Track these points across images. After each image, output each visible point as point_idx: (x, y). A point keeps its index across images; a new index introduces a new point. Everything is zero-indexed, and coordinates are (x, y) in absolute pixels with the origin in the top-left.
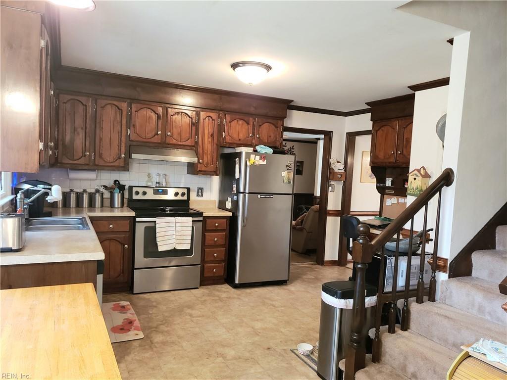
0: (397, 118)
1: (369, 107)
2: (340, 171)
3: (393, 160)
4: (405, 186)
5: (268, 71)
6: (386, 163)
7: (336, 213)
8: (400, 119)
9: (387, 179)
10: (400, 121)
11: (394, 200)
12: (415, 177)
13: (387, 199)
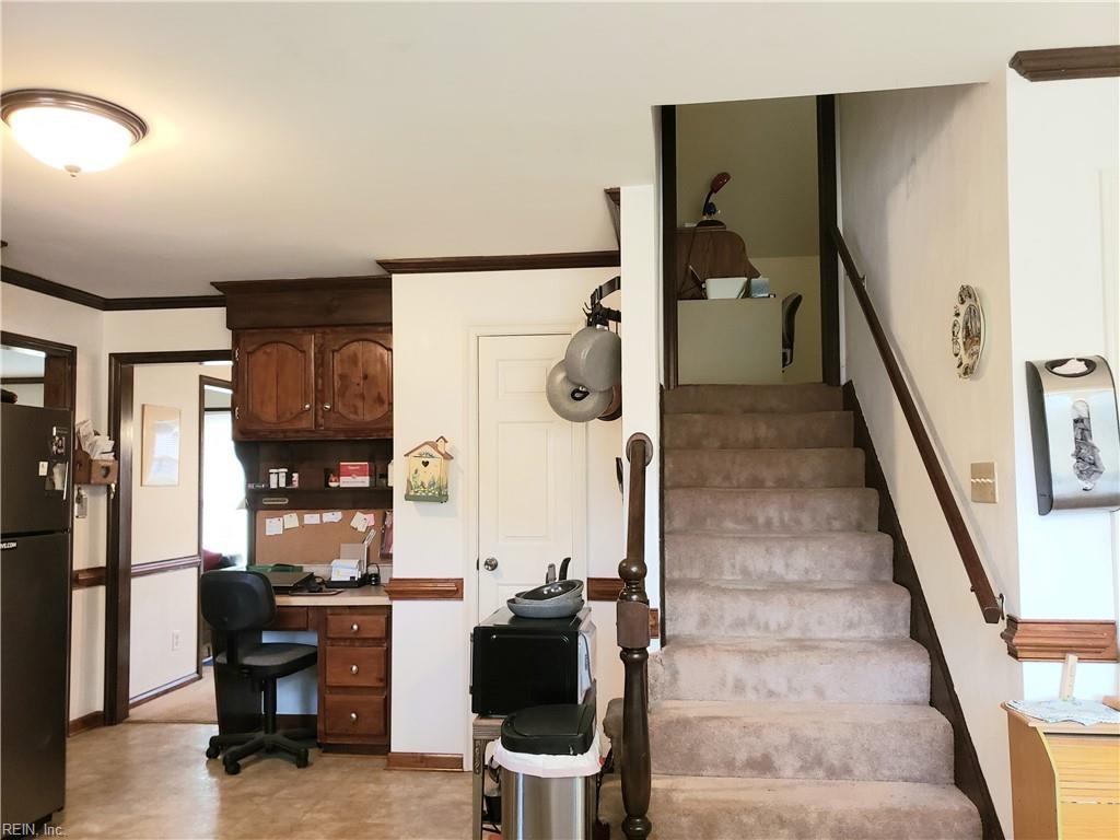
0: (310, 327)
1: (221, 293)
2: (105, 457)
3: (306, 423)
4: (332, 484)
5: (137, 138)
6: (284, 432)
7: (95, 577)
8: (319, 330)
9: (271, 471)
10: (317, 335)
11: (291, 520)
12: (425, 460)
13: (268, 521)
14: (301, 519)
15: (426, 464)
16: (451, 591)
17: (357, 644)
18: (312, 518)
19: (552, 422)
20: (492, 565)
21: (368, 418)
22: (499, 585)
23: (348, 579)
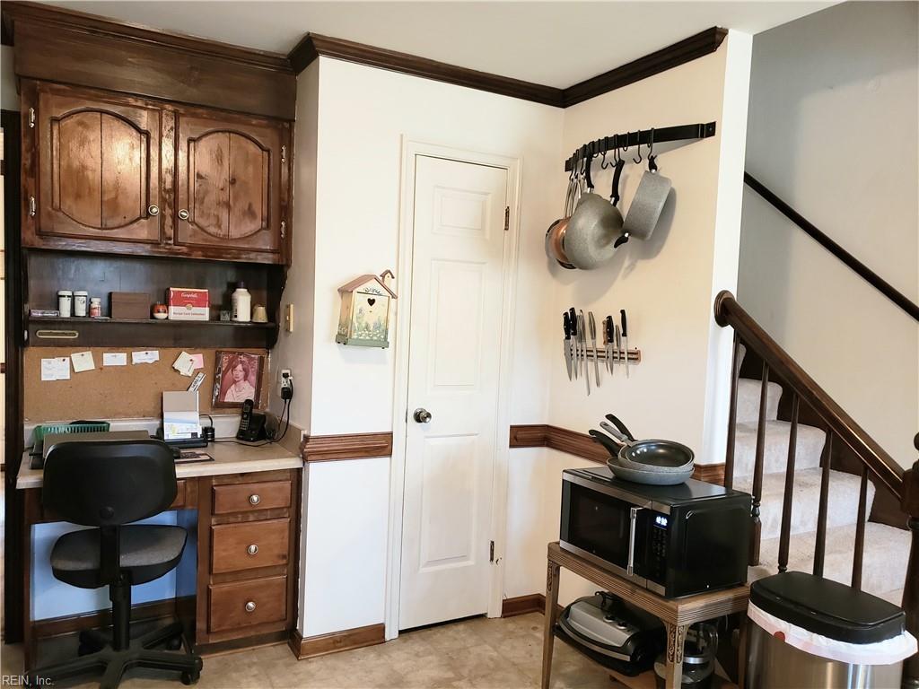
3: (149, 233)
4: (158, 315)
8: (169, 107)
9: (62, 292)
11: (84, 361)
12: (372, 297)
13: (44, 362)
14: (98, 360)
15: (371, 302)
16: (377, 446)
17: (251, 518)
18: (115, 359)
19: (484, 263)
20: (420, 417)
21: (235, 233)
22: (427, 437)
23: (189, 436)
